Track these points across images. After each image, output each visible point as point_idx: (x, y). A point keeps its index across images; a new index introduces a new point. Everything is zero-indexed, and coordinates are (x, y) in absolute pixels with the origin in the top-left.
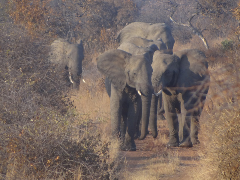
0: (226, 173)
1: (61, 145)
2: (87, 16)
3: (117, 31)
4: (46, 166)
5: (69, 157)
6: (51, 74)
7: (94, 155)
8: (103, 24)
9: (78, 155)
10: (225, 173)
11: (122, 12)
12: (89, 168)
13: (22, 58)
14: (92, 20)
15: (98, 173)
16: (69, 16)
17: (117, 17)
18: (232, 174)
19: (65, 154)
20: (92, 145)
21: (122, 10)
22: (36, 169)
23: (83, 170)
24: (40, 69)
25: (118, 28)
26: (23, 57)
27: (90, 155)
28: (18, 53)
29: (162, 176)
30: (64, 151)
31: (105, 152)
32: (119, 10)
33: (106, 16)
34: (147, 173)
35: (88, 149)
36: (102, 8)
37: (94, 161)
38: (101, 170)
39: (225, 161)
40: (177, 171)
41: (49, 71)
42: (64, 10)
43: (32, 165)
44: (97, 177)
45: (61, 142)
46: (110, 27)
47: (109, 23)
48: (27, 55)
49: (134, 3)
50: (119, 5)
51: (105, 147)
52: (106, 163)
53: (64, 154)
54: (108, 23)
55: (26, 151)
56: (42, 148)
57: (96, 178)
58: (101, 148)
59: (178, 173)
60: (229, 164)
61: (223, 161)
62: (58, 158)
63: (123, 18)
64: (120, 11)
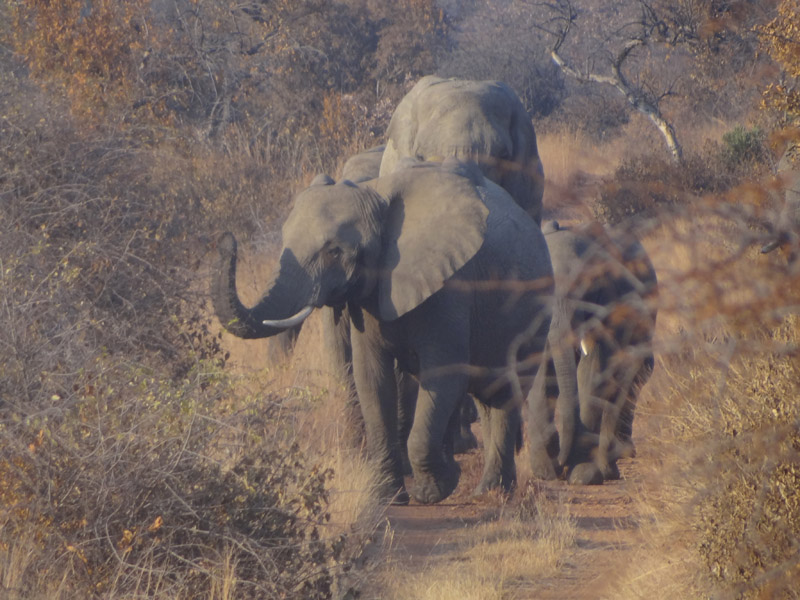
0: (726, 571)
1: (167, 480)
2: (277, 52)
3: (376, 101)
4: (118, 548)
5: (196, 520)
6: (145, 245)
7: (279, 514)
8: (331, 76)
9: (224, 512)
10: (722, 570)
11: (395, 37)
12: (264, 556)
13: (49, 192)
14: (292, 64)
15: (293, 572)
16: (213, 51)
17: (377, 55)
18: (746, 573)
19: (184, 511)
20: (272, 479)
21: (392, 29)
22: (85, 560)
23: (241, 564)
24: (110, 227)
25: (380, 92)
26: (50, 188)
27: (266, 512)
28: (34, 176)
29: (517, 581)
30: (180, 499)
31: (316, 504)
32: (383, 32)
33: (338, 51)
34: (465, 572)
35: (258, 494)
36: (327, 24)
37: (279, 532)
38: (302, 563)
39: (722, 532)
40: (567, 565)
41: (140, 236)
42: (197, 31)
43: (70, 548)
44: (289, 586)
45: (167, 470)
46: (354, 89)
47: (351, 73)
48: (67, 182)
49: (435, 8)
50: (383, 15)
51: (316, 485)
52: (317, 538)
53: (178, 511)
54: (348, 74)
55: (52, 502)
56: (104, 491)
57: (285, 590)
58: (301, 489)
59: (569, 573)
60: (736, 540)
61: (715, 530)
62: (157, 524)
63: (397, 56)
64: (385, 34)
